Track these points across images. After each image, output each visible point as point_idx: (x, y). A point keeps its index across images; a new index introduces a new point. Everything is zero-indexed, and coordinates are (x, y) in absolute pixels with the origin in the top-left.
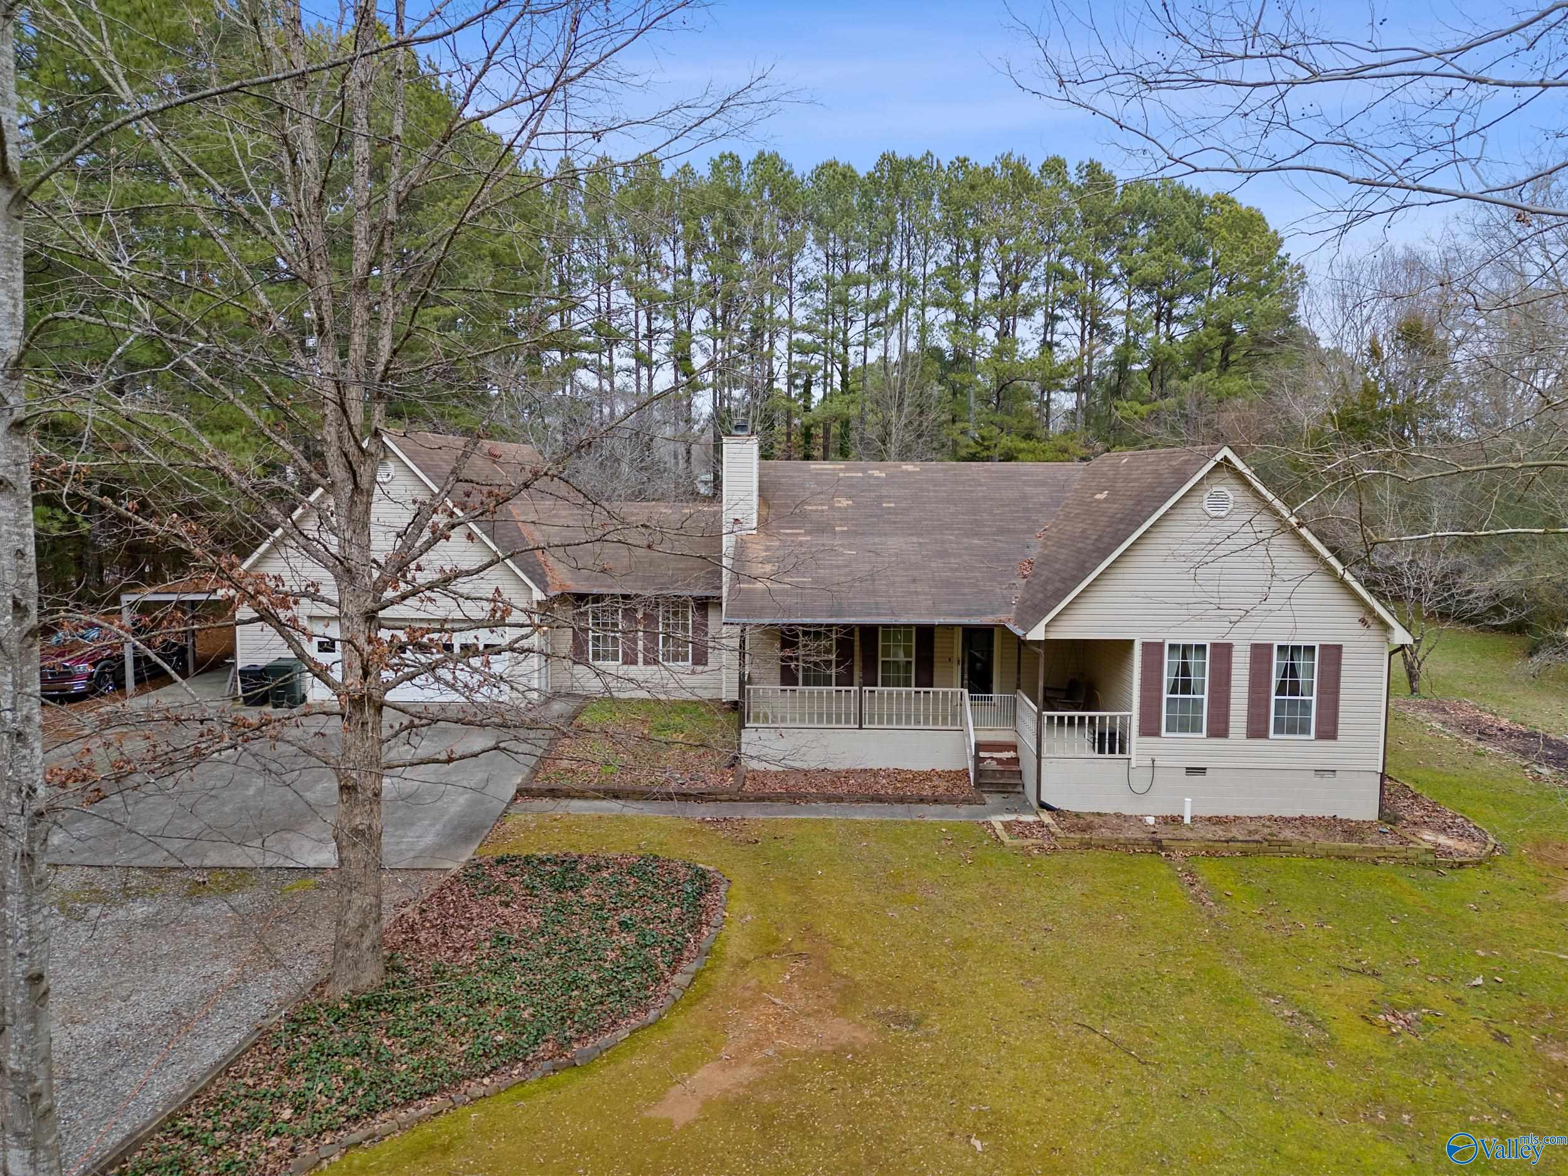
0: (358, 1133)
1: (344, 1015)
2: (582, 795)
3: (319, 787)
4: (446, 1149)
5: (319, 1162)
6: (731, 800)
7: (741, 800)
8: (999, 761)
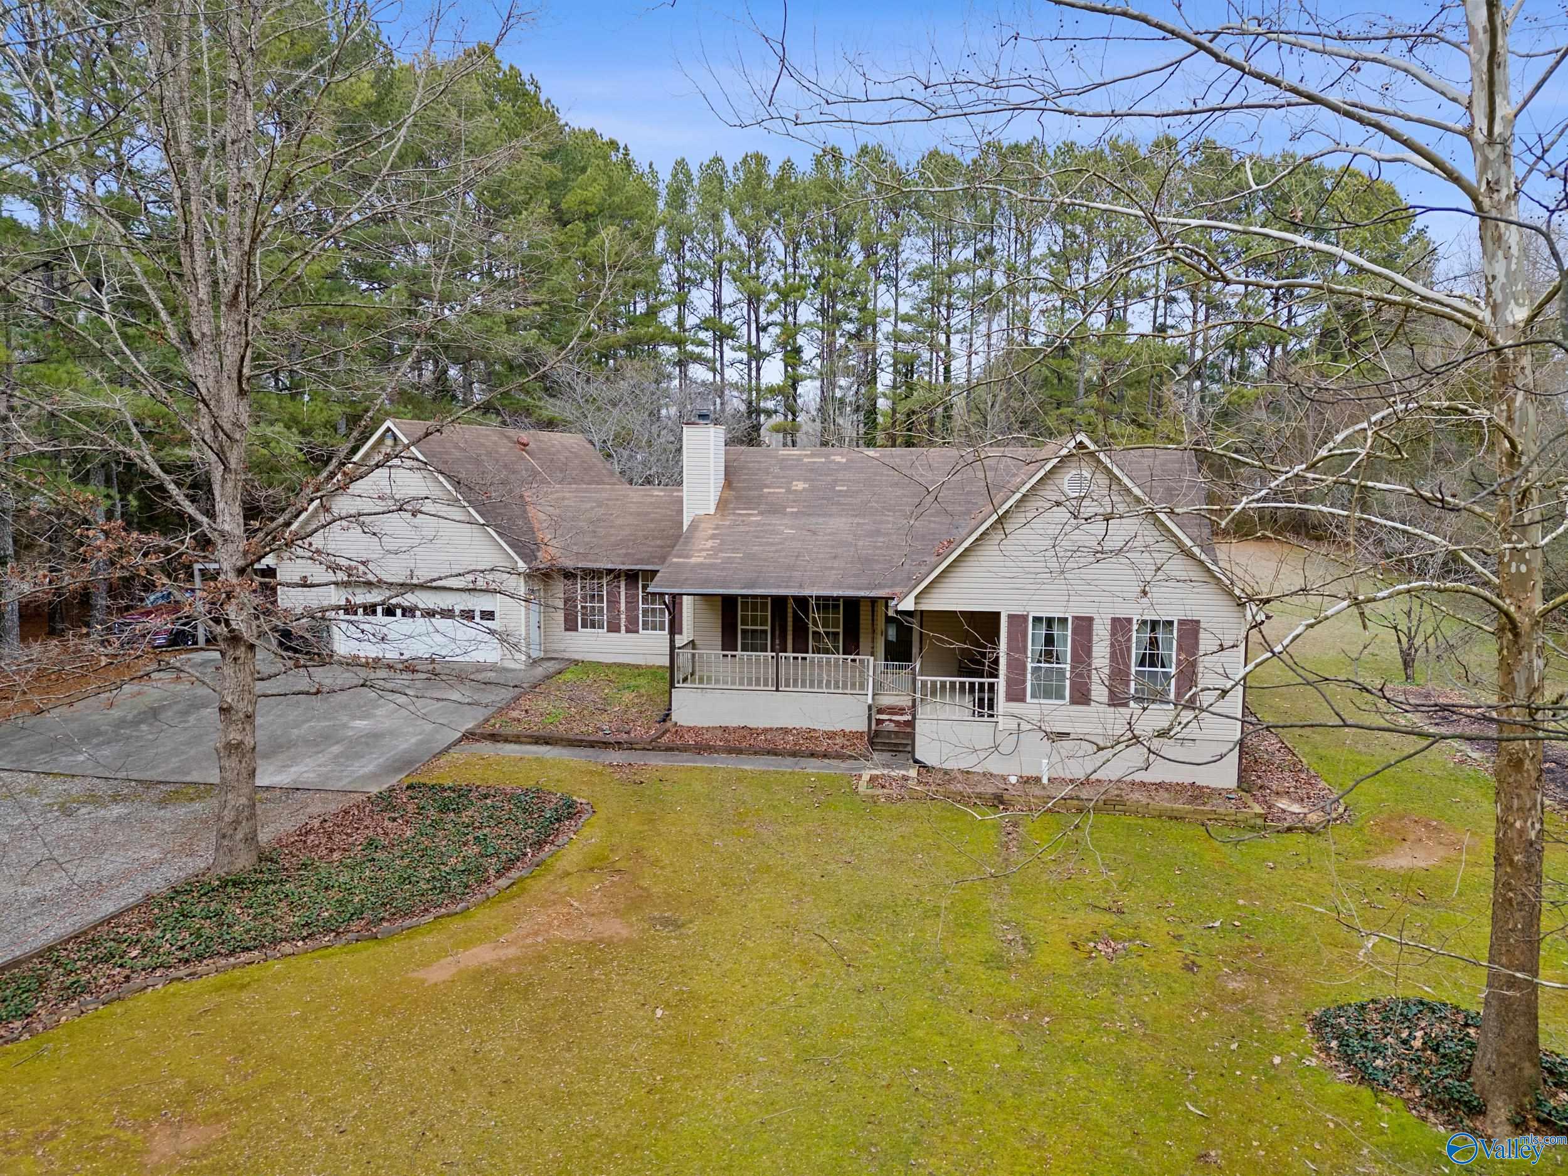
0: (183, 971)
1: (213, 890)
2: (517, 740)
3: (307, 726)
4: (243, 987)
5: (145, 988)
6: (644, 749)
7: (653, 749)
8: (897, 723)
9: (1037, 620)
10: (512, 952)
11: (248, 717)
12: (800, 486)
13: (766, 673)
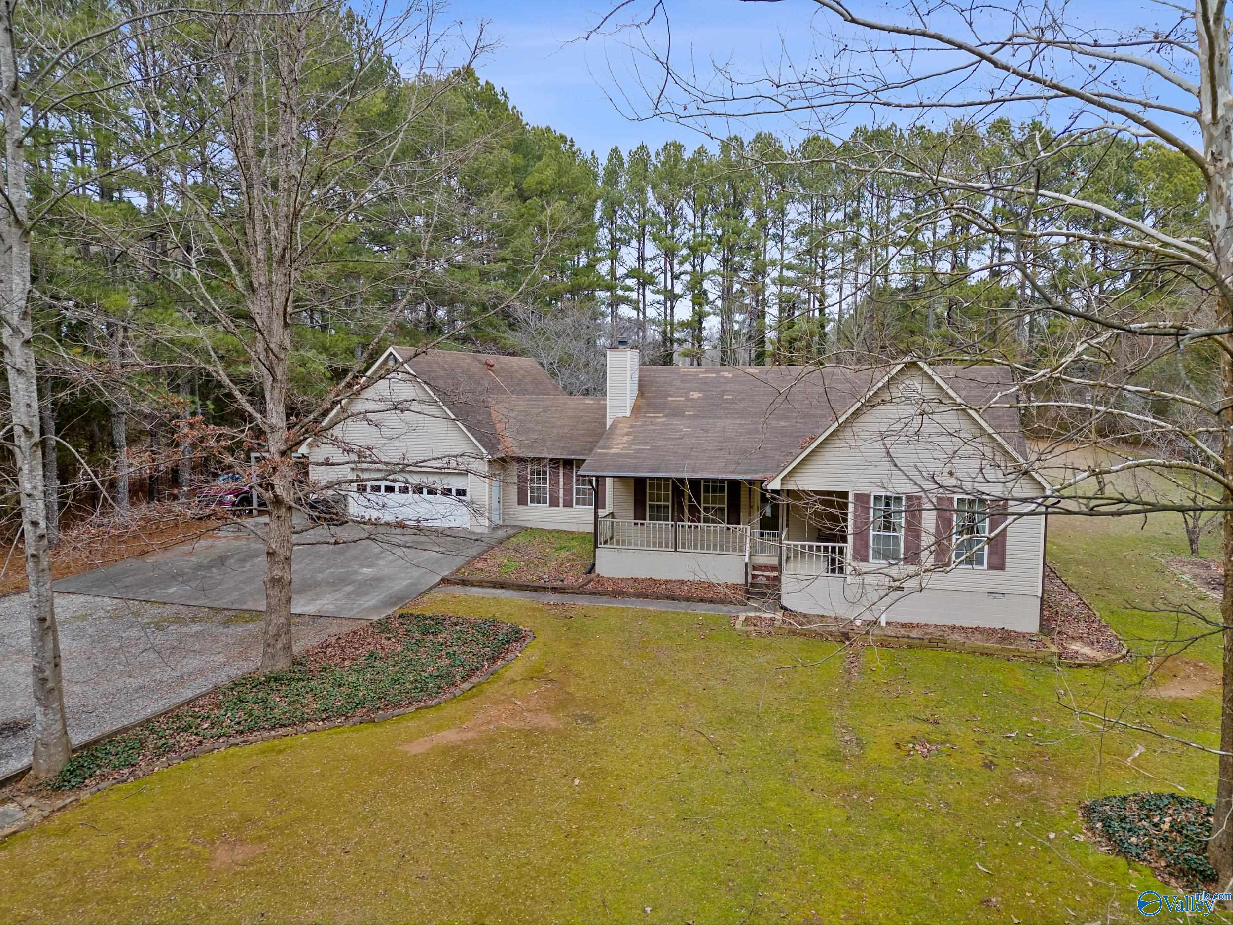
0: (239, 739)
1: (261, 684)
2: (480, 584)
3: (328, 571)
4: (280, 752)
5: (213, 750)
6: (574, 593)
7: (581, 593)
8: (768, 578)
9: (877, 498)
10: (471, 735)
11: (287, 559)
12: (696, 395)
13: (667, 538)
